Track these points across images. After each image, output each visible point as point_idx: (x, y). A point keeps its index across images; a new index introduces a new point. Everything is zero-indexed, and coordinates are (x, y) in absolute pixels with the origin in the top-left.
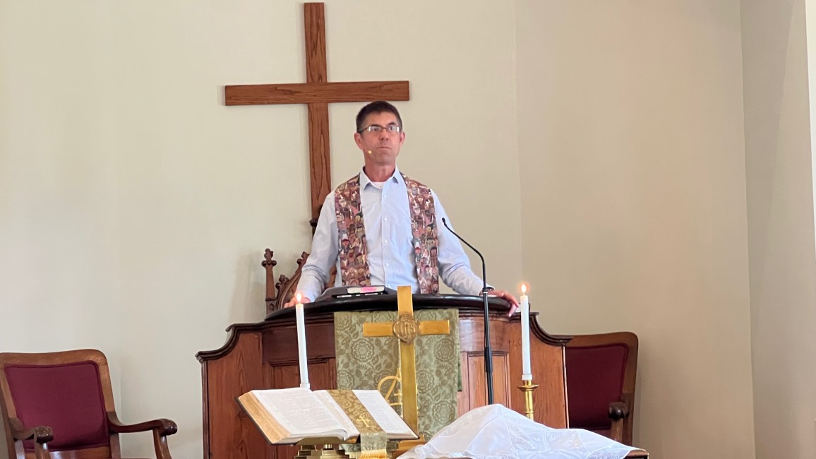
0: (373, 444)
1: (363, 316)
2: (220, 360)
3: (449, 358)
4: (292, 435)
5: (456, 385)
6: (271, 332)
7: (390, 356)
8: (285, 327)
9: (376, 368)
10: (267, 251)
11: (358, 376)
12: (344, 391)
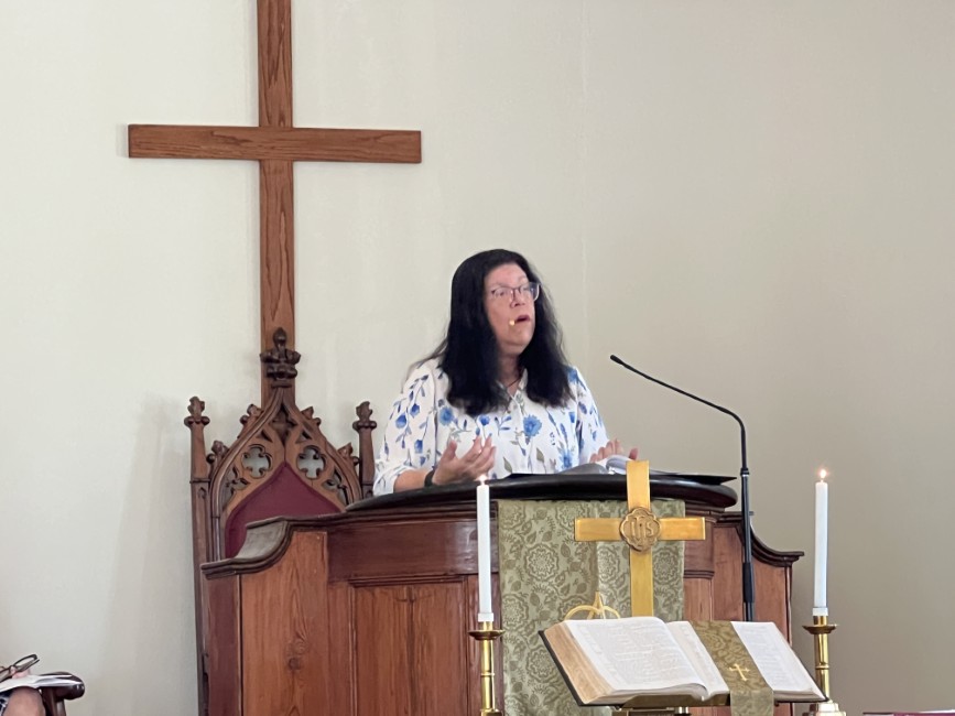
3: (670, 579)
6: (350, 532)
7: (585, 572)
8: (379, 524)
9: (562, 590)
10: (194, 400)
11: (534, 603)
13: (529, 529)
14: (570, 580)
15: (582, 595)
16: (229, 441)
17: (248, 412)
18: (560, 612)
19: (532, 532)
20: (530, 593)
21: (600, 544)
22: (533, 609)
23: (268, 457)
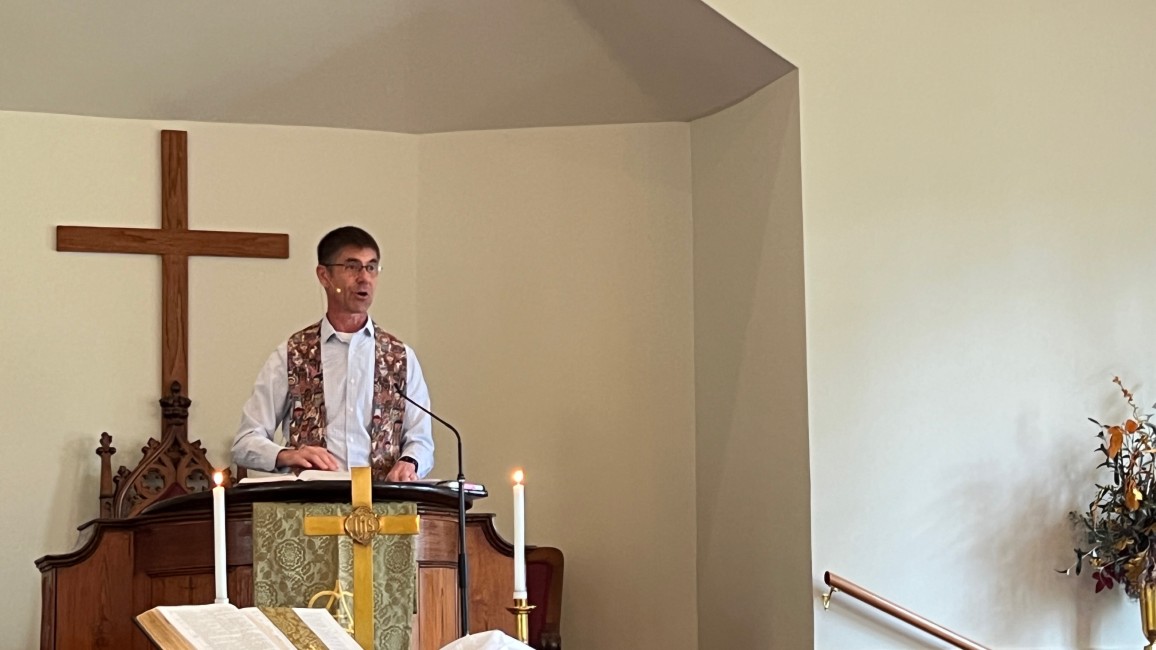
1: (291, 509)
2: (75, 567)
3: (403, 567)
5: (411, 604)
6: (149, 531)
7: (327, 563)
8: (172, 524)
9: (307, 579)
10: (104, 435)
11: (282, 591)
12: (281, 610)
13: (280, 526)
14: (314, 569)
15: (326, 582)
17: (149, 443)
18: (305, 597)
19: (281, 529)
20: (279, 581)
21: (341, 539)
22: (281, 597)
23: (163, 478)
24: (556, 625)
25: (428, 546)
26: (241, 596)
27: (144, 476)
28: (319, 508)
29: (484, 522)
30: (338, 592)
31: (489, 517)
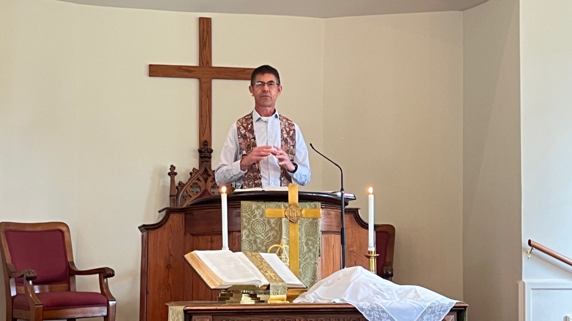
0: (278, 291)
1: (259, 204)
2: (156, 230)
3: (314, 234)
4: (226, 283)
5: (318, 252)
6: (192, 214)
7: (277, 231)
8: (202, 210)
9: (267, 238)
10: (172, 166)
11: (255, 243)
12: (254, 254)
13: (254, 213)
14: (270, 234)
15: (276, 241)
16: (184, 182)
17: (193, 171)
18: (265, 246)
19: (255, 214)
20: (253, 239)
21: (283, 220)
22: (254, 246)
23: (200, 187)
24: (391, 263)
25: (326, 224)
26: (235, 246)
27: (191, 186)
28: (273, 204)
29: (354, 212)
30: (282, 245)
31: (357, 209)
